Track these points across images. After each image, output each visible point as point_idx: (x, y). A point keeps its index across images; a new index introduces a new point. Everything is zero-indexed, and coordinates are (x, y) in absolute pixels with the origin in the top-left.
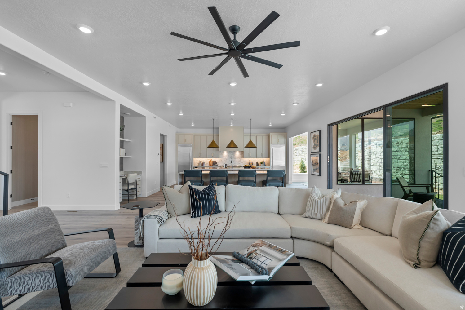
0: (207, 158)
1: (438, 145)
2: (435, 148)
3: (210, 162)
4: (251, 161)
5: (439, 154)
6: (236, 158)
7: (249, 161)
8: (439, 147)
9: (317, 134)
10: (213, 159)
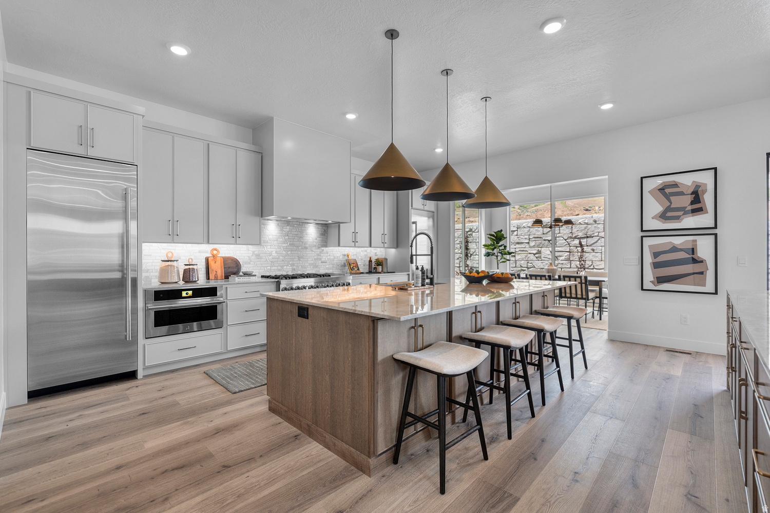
0: (208, 242)
1: (529, 235)
2: (526, 239)
3: (211, 263)
4: (350, 258)
5: (531, 247)
6: (306, 248)
7: (346, 258)
8: (531, 237)
9: (706, 179)
10: (227, 250)
